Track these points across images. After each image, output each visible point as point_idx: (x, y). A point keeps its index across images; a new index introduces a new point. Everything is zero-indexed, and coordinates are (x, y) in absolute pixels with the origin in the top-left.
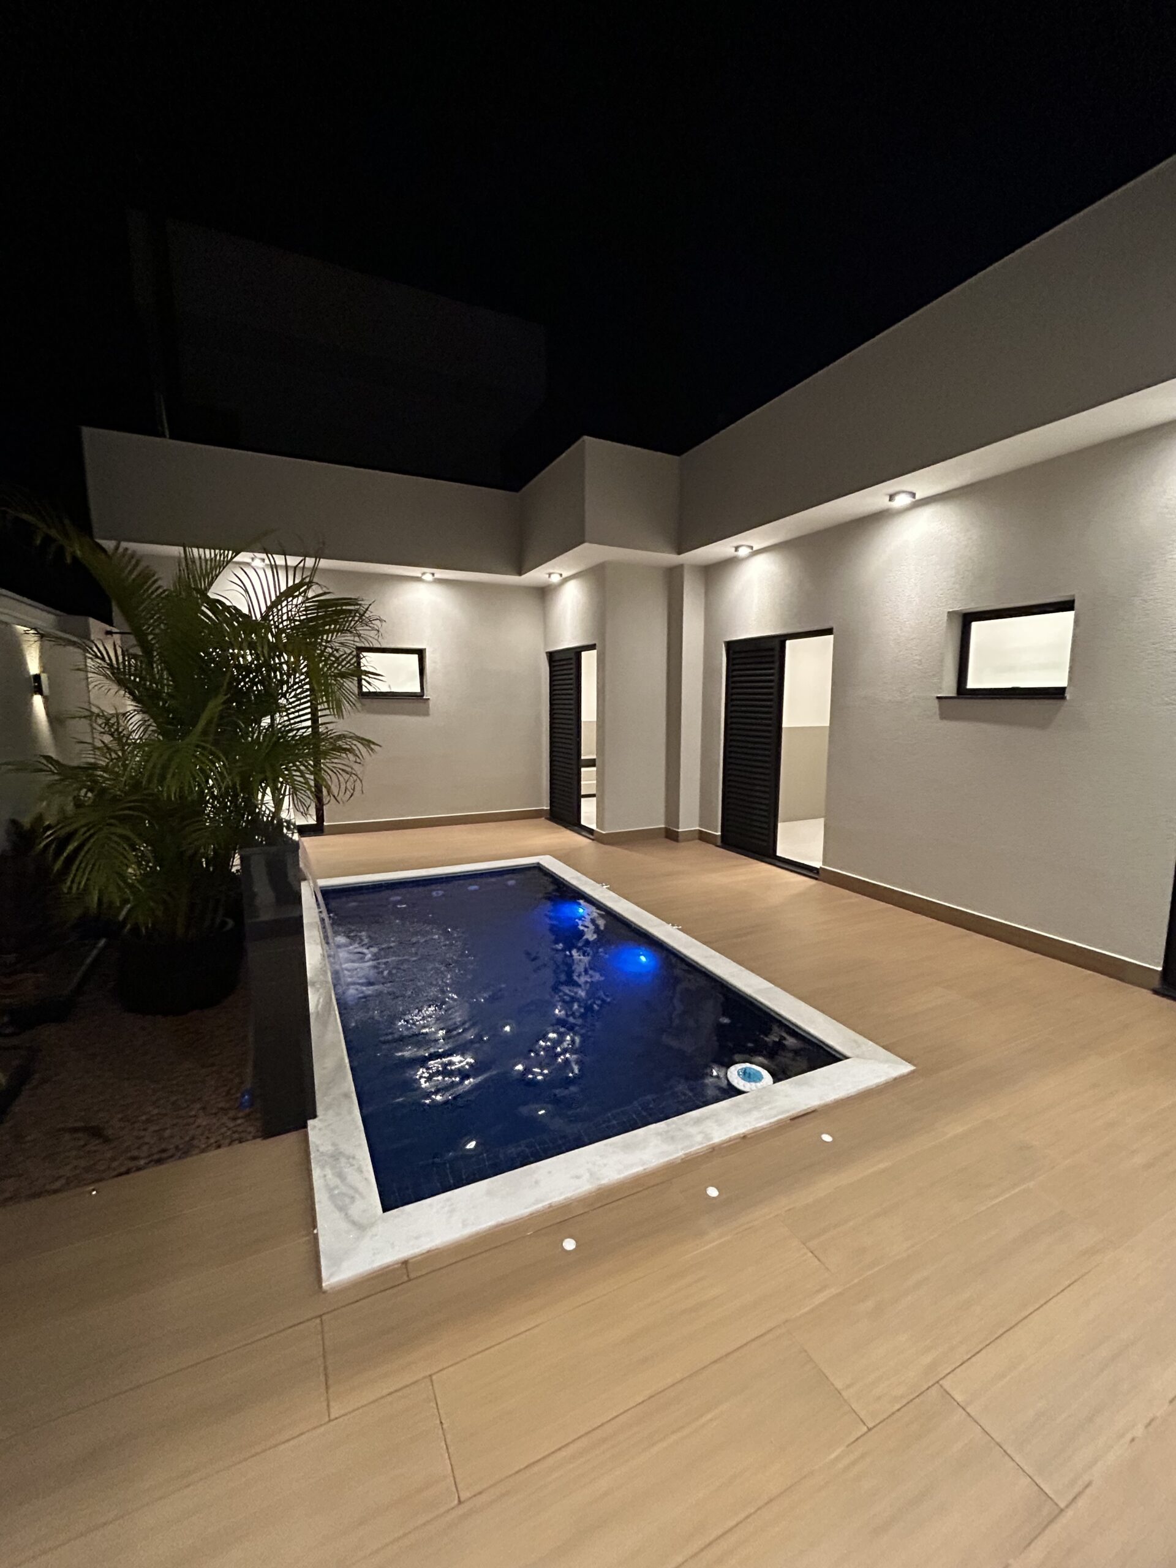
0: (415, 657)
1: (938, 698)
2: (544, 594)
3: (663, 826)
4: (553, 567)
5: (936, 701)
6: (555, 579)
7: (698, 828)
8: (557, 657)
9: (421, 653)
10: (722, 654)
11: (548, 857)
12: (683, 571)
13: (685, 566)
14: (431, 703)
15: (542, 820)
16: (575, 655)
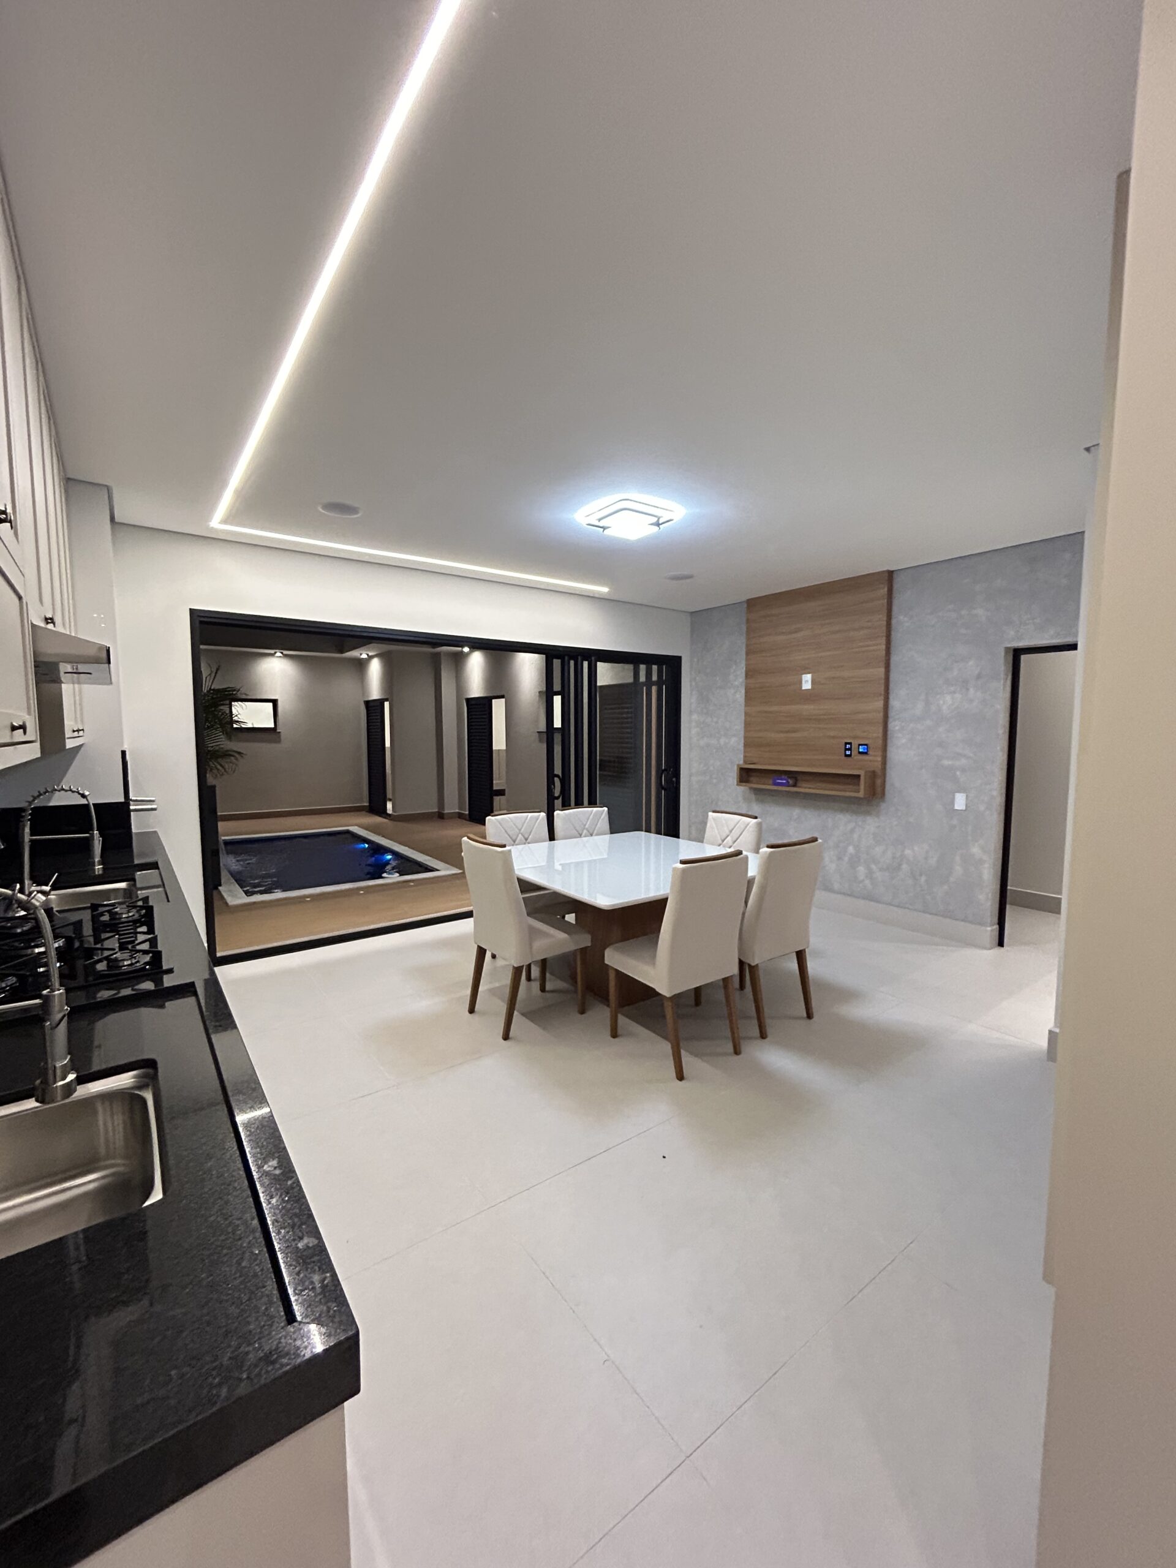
0: (270, 705)
1: (538, 732)
2: (361, 666)
3: (437, 810)
4: (362, 650)
5: (537, 734)
6: (364, 656)
7: (457, 811)
8: (371, 704)
9: (275, 702)
10: (463, 705)
11: (356, 827)
12: (440, 657)
13: (442, 654)
14: (282, 734)
15: (364, 813)
16: (381, 703)
